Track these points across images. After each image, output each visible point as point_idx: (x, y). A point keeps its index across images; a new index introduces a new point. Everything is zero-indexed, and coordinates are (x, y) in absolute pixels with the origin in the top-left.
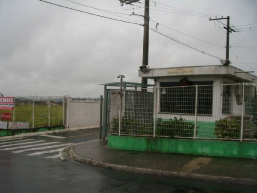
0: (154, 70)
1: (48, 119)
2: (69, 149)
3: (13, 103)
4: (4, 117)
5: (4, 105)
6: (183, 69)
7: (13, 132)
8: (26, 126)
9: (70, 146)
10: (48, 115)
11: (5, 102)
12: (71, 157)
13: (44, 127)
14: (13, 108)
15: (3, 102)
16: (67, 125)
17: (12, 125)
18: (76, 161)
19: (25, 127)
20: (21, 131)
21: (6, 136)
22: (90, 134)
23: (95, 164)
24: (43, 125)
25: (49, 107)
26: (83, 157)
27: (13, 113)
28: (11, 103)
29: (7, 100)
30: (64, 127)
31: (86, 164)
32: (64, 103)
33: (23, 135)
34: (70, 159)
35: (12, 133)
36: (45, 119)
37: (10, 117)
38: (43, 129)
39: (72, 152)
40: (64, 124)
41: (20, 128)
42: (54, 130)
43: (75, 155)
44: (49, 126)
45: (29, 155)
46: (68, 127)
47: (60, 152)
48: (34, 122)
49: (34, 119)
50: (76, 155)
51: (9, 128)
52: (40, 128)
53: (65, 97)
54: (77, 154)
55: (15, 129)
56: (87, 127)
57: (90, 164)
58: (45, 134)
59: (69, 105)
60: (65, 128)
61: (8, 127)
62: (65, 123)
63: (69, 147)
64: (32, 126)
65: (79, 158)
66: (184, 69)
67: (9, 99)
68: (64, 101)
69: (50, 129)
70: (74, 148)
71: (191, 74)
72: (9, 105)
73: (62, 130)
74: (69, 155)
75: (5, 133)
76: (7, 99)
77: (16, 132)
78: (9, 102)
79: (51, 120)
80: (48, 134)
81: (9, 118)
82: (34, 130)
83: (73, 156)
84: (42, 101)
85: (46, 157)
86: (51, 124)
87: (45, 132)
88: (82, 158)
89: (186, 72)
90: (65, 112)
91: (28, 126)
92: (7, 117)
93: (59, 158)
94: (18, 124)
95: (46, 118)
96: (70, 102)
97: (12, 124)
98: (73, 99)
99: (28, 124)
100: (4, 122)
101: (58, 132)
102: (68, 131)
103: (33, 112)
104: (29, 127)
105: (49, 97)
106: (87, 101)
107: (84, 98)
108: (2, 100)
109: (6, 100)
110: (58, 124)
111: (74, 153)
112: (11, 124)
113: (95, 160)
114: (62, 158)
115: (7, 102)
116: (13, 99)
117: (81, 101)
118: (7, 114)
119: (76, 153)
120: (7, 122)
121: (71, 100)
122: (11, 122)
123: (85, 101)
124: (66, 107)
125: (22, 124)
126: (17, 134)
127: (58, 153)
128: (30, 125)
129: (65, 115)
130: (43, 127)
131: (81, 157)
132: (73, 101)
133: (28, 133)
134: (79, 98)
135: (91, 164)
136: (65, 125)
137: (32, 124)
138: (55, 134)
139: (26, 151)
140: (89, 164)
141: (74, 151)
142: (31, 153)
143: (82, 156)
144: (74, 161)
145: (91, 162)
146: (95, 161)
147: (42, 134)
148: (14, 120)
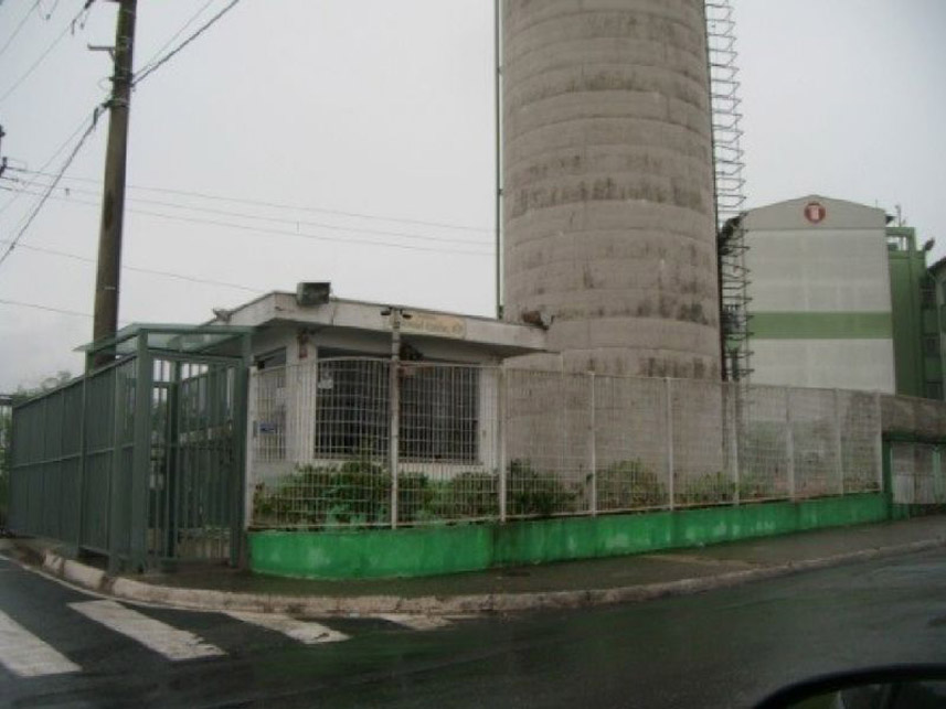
0: (341, 306)
6: (434, 318)
66: (440, 318)
71: (457, 336)
89: (444, 329)
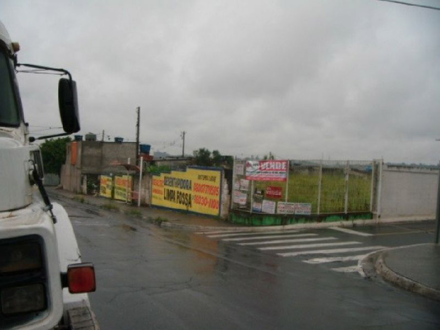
1: (344, 200)
2: (377, 256)
3: (286, 170)
4: (270, 194)
5: (272, 174)
7: (284, 219)
8: (305, 209)
9: (379, 251)
10: (345, 193)
11: (274, 168)
12: (378, 272)
13: (336, 215)
14: (285, 179)
15: (271, 168)
16: (378, 213)
17: (284, 208)
18: (386, 281)
19: (305, 212)
20: (297, 218)
21: (272, 225)
22: (419, 231)
23: (420, 291)
24: (336, 211)
25: (347, 178)
26: (400, 275)
27: (285, 188)
28: (283, 170)
29: (277, 166)
30: (371, 216)
31: (405, 289)
32: (373, 172)
33: (300, 225)
34: (376, 277)
35: (282, 222)
36: (338, 201)
37: (280, 194)
38: (335, 217)
39: (380, 263)
40: (372, 210)
41: (296, 213)
42: (353, 220)
43: (385, 269)
44: (346, 212)
45: (306, 261)
46: (379, 217)
47: (359, 262)
48: (321, 205)
49: (321, 199)
50: (387, 269)
51: (279, 212)
52: (329, 215)
53: (375, 162)
54: (389, 268)
55: (287, 215)
56: (412, 219)
57: (411, 289)
58: (339, 226)
59: (383, 176)
60: (373, 216)
61: (276, 211)
62: (374, 208)
63: (377, 253)
64: (316, 211)
65: (393, 276)
67: (280, 163)
68: (373, 169)
69: (346, 217)
70: (385, 255)
72: (280, 173)
73: (368, 221)
74: (375, 269)
75: (272, 220)
76: (277, 163)
77: (290, 220)
78: (280, 169)
79: (349, 202)
80: (343, 227)
81: (279, 196)
82: (321, 218)
83: (382, 272)
84: (338, 167)
85: (334, 269)
86: (349, 209)
87: (338, 223)
88: (398, 276)
90: (375, 189)
91: (310, 211)
92: (276, 194)
93: (357, 273)
94: (293, 207)
95: (341, 197)
96: (384, 170)
97: (283, 206)
98: (390, 166)
99: (310, 207)
100: (271, 202)
101: (360, 223)
102: (379, 223)
103: (320, 188)
104: (312, 212)
105: (348, 161)
106: (415, 170)
107: (412, 164)
108: (269, 164)
109: (275, 166)
110: (361, 210)
111: (383, 265)
112: (281, 204)
113: (421, 283)
114: (362, 273)
115: (277, 168)
116: (286, 164)
117: (405, 170)
118: (275, 189)
119: (386, 266)
120: (275, 203)
121: (386, 167)
122: (281, 202)
123: (412, 170)
124: (376, 180)
125: (299, 206)
126: (291, 223)
127: (355, 263)
128: (314, 209)
129: (375, 194)
130: (335, 213)
131: (396, 275)
132: (390, 169)
133: (310, 222)
134: (403, 164)
135: (414, 291)
136: (374, 213)
137: (317, 207)
138: (354, 227)
139: (302, 255)
140: (409, 290)
141: (384, 262)
142: (310, 258)
143: (397, 273)
144: (383, 282)
145: (414, 286)
146: (421, 286)
147: (333, 226)
148: (286, 201)
